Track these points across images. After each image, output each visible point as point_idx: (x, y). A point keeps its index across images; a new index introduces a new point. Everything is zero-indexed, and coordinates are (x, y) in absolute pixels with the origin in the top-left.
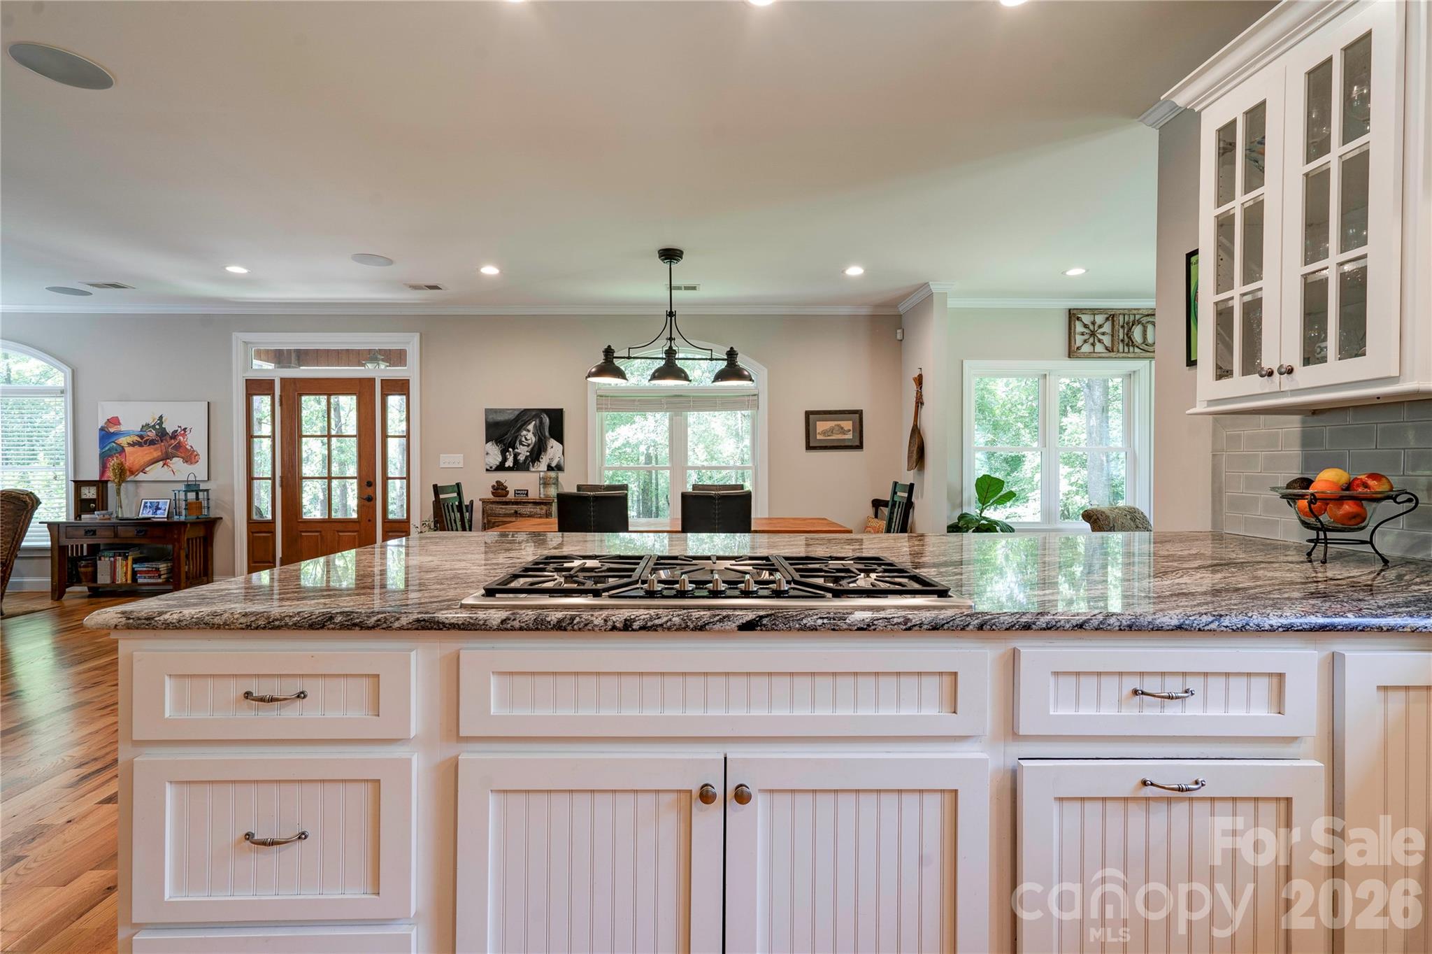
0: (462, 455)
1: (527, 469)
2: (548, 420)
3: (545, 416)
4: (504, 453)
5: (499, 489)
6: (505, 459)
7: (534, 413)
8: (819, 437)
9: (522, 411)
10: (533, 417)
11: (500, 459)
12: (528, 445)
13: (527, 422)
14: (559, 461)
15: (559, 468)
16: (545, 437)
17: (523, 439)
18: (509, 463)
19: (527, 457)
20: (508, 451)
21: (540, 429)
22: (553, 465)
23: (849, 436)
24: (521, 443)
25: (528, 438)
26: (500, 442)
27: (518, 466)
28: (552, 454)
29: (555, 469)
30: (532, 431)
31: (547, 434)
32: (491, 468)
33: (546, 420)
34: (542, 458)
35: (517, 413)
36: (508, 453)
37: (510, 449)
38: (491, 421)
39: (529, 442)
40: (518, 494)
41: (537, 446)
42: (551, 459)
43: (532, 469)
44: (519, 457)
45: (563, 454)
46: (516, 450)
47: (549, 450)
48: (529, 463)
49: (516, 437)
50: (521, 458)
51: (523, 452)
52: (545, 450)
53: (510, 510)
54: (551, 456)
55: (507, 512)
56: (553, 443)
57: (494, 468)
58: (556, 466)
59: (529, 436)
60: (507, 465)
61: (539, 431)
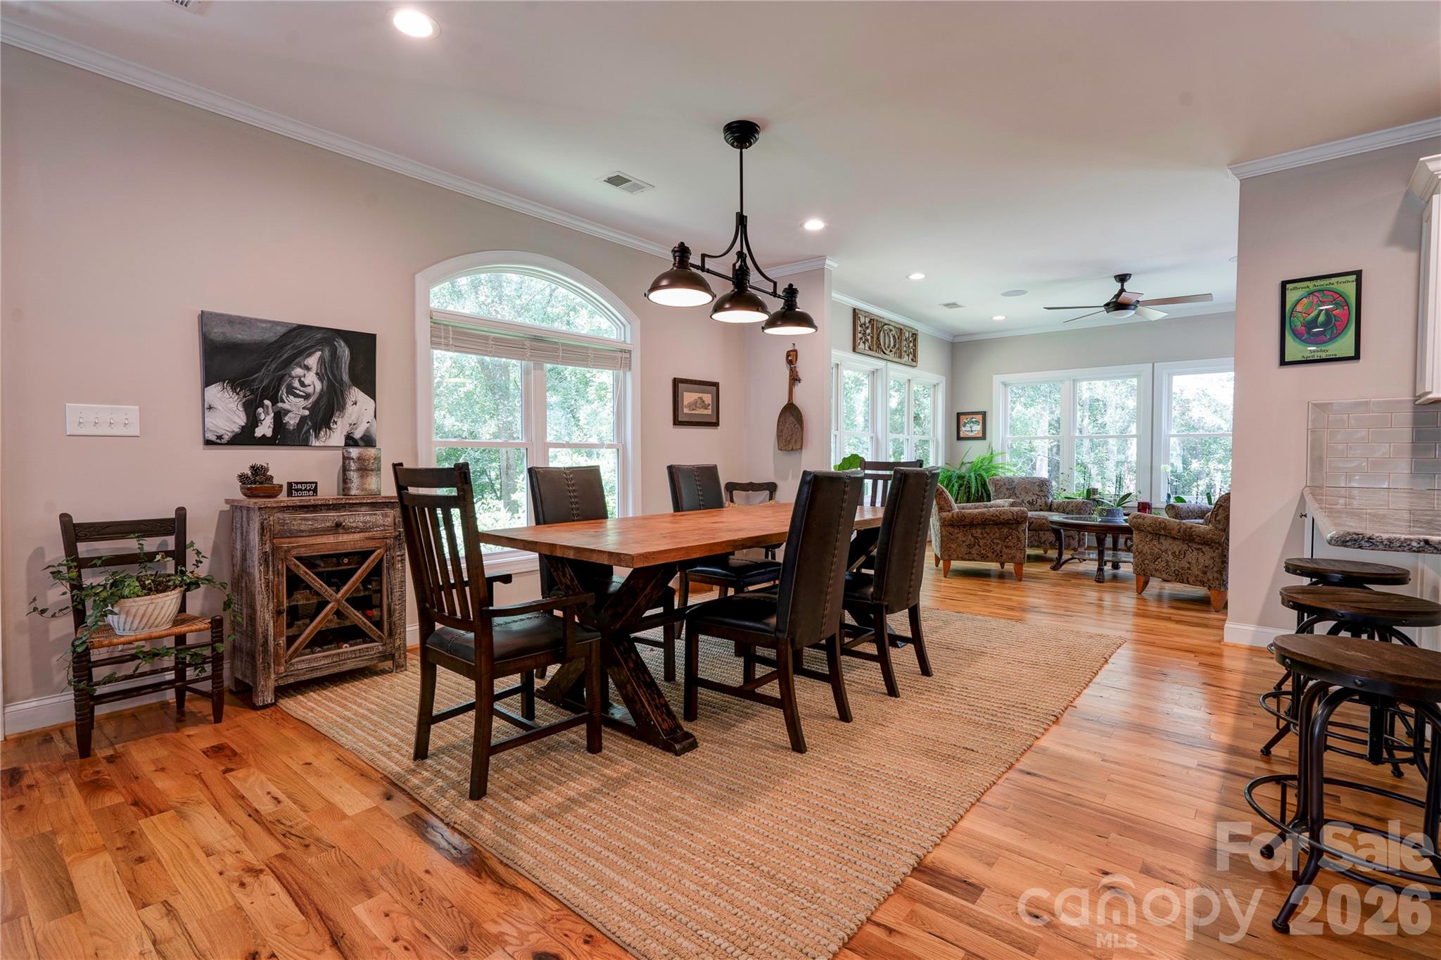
0: (137, 407)
1: (305, 443)
2: (347, 352)
3: (343, 344)
4: (251, 409)
5: (257, 481)
6: (253, 421)
7: (319, 336)
8: (686, 411)
9: (294, 329)
10: (317, 344)
11: (241, 419)
12: (307, 397)
13: (306, 351)
14: (368, 430)
15: (368, 441)
16: (341, 382)
17: (296, 384)
18: (265, 428)
19: (303, 419)
20: (262, 405)
21: (331, 367)
22: (358, 434)
23: (709, 412)
24: (291, 391)
25: (307, 382)
26: (243, 386)
27: (282, 436)
28: (353, 417)
29: (361, 443)
30: (314, 370)
31: (346, 377)
32: (220, 437)
33: (345, 352)
34: (336, 423)
35: (282, 330)
36: (260, 410)
37: (267, 402)
38: (220, 338)
39: (310, 390)
40: (297, 490)
41: (325, 400)
42: (354, 425)
43: (314, 442)
44: (286, 419)
45: (375, 416)
46: (280, 405)
47: (350, 408)
48: (308, 431)
49: (280, 380)
50: (291, 421)
51: (295, 409)
52: (342, 408)
53: (324, 521)
54: (353, 419)
55: (316, 525)
56: (356, 394)
57: (226, 438)
58: (362, 438)
59: (309, 376)
60: (259, 432)
61: (328, 371)
